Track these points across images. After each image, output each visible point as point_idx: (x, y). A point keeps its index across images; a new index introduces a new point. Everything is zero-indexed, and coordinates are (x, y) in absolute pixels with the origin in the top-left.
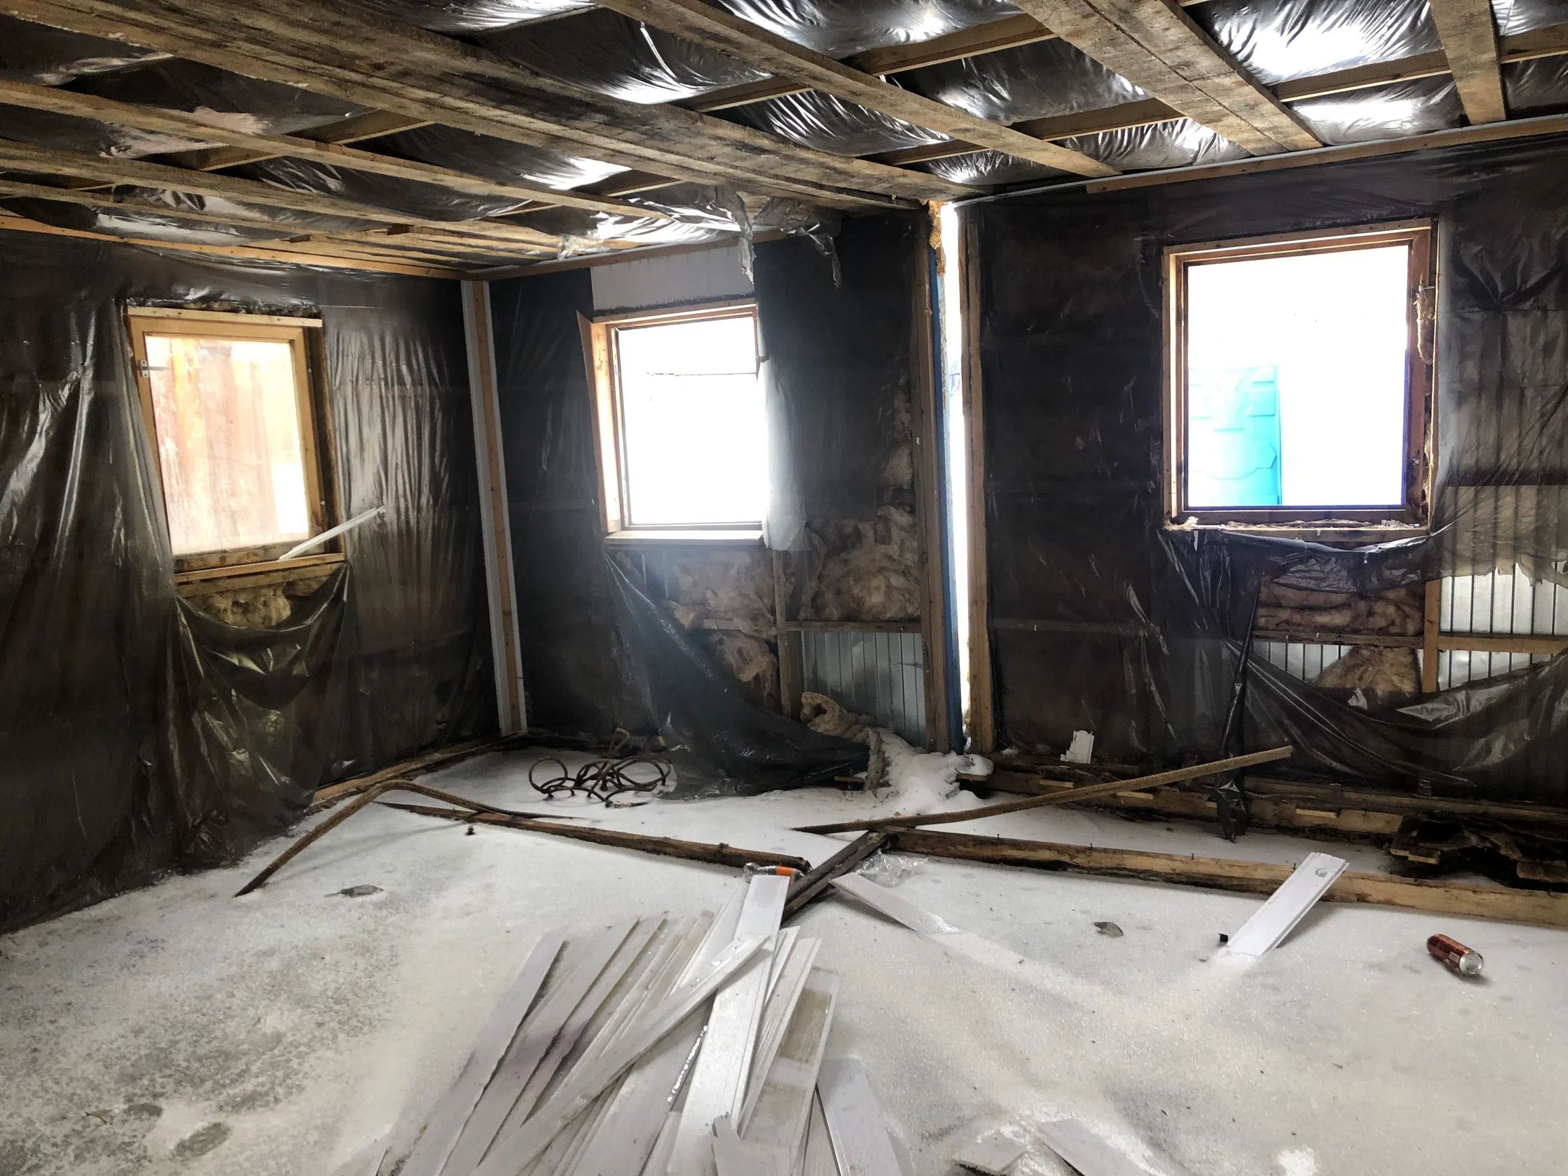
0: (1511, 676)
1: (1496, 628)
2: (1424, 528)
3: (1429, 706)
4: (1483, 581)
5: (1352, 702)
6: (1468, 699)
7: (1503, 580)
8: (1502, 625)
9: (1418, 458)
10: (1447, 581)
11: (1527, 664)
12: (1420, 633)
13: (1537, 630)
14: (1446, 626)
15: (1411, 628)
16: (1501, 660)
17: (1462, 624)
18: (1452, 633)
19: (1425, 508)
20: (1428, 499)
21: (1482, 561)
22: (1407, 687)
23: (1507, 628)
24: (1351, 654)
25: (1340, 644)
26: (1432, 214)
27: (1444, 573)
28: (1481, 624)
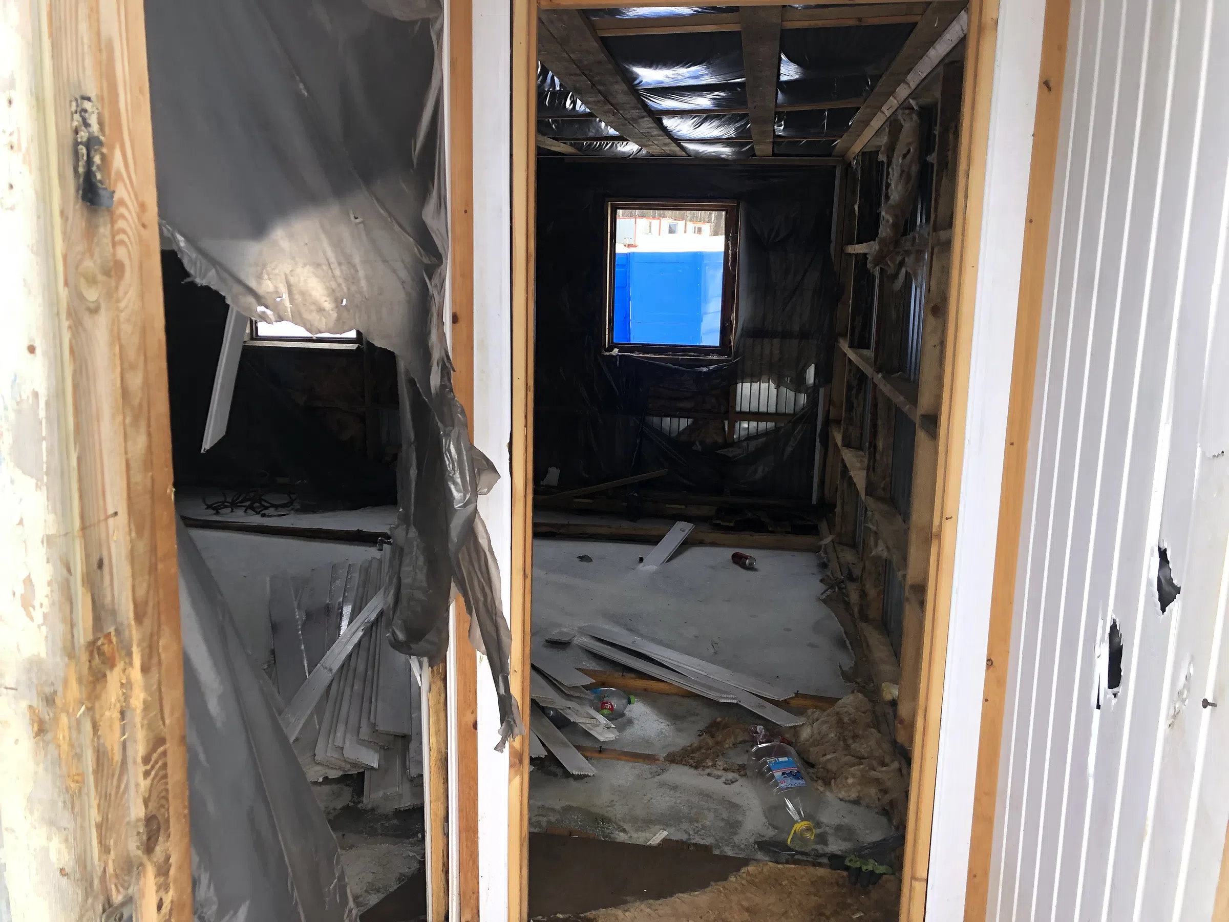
0: (766, 433)
1: (761, 410)
2: (730, 358)
3: (731, 449)
4: (756, 386)
5: (694, 448)
6: (748, 445)
7: (764, 386)
8: (763, 409)
9: (727, 322)
10: (739, 385)
11: (774, 428)
12: (727, 412)
13: (779, 411)
14: (738, 409)
15: (723, 409)
16: (763, 425)
17: (745, 408)
18: (741, 412)
19: (730, 348)
20: (732, 344)
21: (755, 377)
22: (720, 440)
23: (765, 410)
24: (693, 422)
25: (688, 418)
26: (737, 197)
27: (738, 381)
28: (754, 408)
